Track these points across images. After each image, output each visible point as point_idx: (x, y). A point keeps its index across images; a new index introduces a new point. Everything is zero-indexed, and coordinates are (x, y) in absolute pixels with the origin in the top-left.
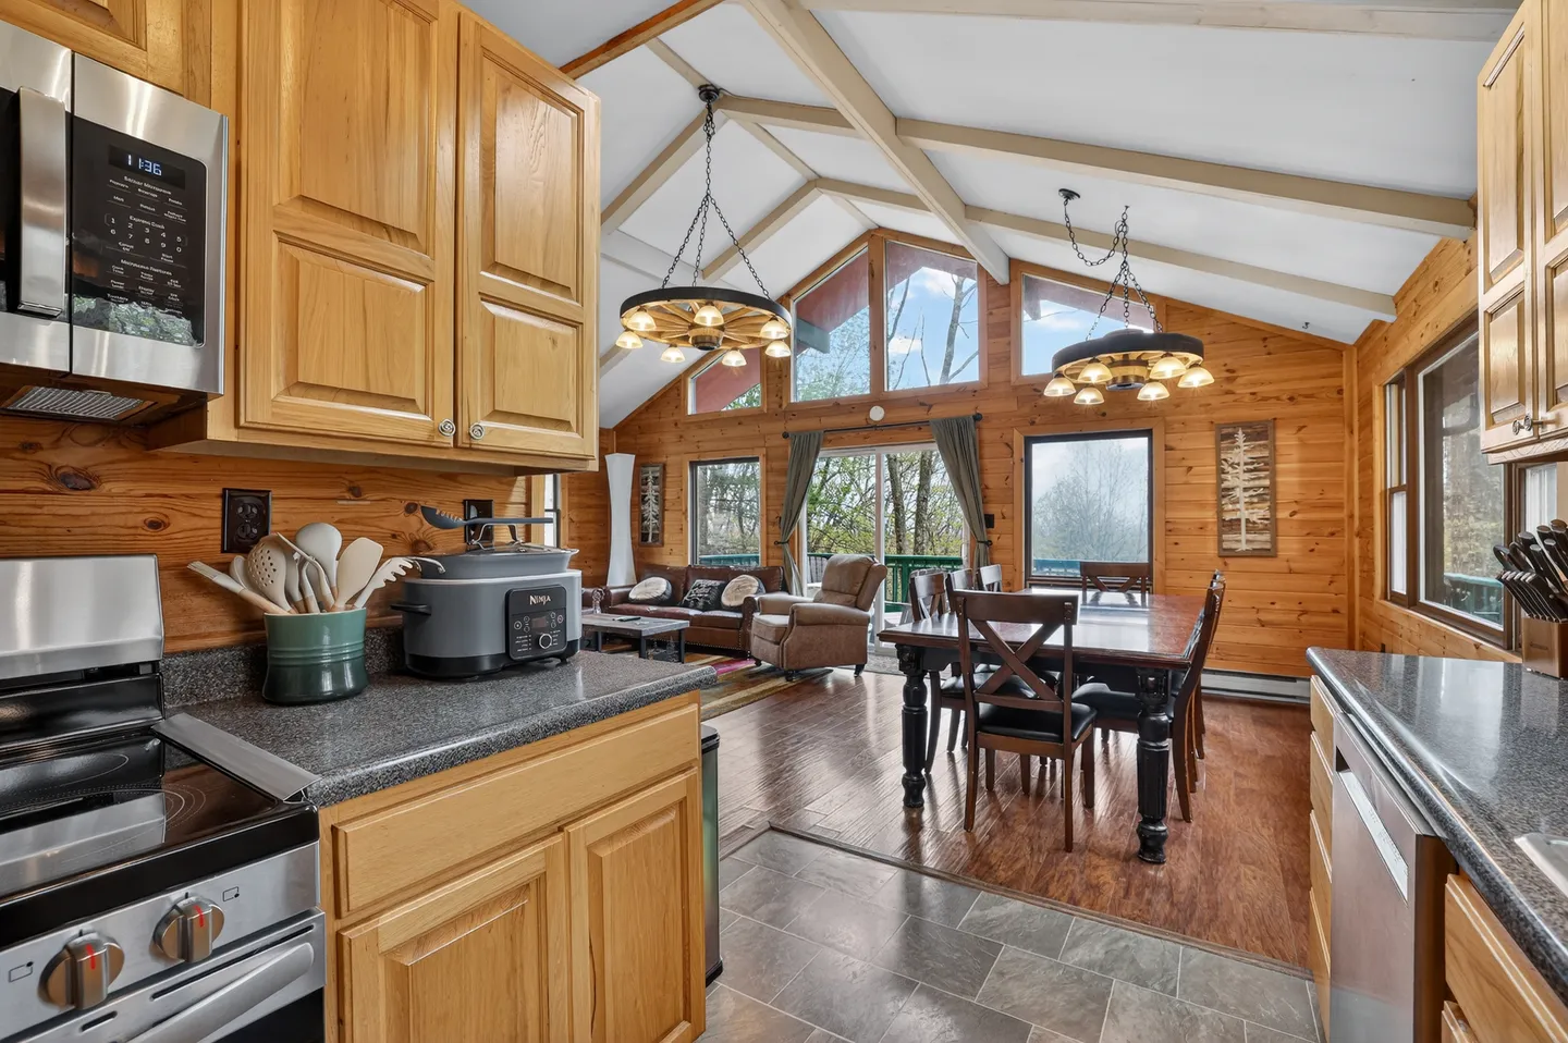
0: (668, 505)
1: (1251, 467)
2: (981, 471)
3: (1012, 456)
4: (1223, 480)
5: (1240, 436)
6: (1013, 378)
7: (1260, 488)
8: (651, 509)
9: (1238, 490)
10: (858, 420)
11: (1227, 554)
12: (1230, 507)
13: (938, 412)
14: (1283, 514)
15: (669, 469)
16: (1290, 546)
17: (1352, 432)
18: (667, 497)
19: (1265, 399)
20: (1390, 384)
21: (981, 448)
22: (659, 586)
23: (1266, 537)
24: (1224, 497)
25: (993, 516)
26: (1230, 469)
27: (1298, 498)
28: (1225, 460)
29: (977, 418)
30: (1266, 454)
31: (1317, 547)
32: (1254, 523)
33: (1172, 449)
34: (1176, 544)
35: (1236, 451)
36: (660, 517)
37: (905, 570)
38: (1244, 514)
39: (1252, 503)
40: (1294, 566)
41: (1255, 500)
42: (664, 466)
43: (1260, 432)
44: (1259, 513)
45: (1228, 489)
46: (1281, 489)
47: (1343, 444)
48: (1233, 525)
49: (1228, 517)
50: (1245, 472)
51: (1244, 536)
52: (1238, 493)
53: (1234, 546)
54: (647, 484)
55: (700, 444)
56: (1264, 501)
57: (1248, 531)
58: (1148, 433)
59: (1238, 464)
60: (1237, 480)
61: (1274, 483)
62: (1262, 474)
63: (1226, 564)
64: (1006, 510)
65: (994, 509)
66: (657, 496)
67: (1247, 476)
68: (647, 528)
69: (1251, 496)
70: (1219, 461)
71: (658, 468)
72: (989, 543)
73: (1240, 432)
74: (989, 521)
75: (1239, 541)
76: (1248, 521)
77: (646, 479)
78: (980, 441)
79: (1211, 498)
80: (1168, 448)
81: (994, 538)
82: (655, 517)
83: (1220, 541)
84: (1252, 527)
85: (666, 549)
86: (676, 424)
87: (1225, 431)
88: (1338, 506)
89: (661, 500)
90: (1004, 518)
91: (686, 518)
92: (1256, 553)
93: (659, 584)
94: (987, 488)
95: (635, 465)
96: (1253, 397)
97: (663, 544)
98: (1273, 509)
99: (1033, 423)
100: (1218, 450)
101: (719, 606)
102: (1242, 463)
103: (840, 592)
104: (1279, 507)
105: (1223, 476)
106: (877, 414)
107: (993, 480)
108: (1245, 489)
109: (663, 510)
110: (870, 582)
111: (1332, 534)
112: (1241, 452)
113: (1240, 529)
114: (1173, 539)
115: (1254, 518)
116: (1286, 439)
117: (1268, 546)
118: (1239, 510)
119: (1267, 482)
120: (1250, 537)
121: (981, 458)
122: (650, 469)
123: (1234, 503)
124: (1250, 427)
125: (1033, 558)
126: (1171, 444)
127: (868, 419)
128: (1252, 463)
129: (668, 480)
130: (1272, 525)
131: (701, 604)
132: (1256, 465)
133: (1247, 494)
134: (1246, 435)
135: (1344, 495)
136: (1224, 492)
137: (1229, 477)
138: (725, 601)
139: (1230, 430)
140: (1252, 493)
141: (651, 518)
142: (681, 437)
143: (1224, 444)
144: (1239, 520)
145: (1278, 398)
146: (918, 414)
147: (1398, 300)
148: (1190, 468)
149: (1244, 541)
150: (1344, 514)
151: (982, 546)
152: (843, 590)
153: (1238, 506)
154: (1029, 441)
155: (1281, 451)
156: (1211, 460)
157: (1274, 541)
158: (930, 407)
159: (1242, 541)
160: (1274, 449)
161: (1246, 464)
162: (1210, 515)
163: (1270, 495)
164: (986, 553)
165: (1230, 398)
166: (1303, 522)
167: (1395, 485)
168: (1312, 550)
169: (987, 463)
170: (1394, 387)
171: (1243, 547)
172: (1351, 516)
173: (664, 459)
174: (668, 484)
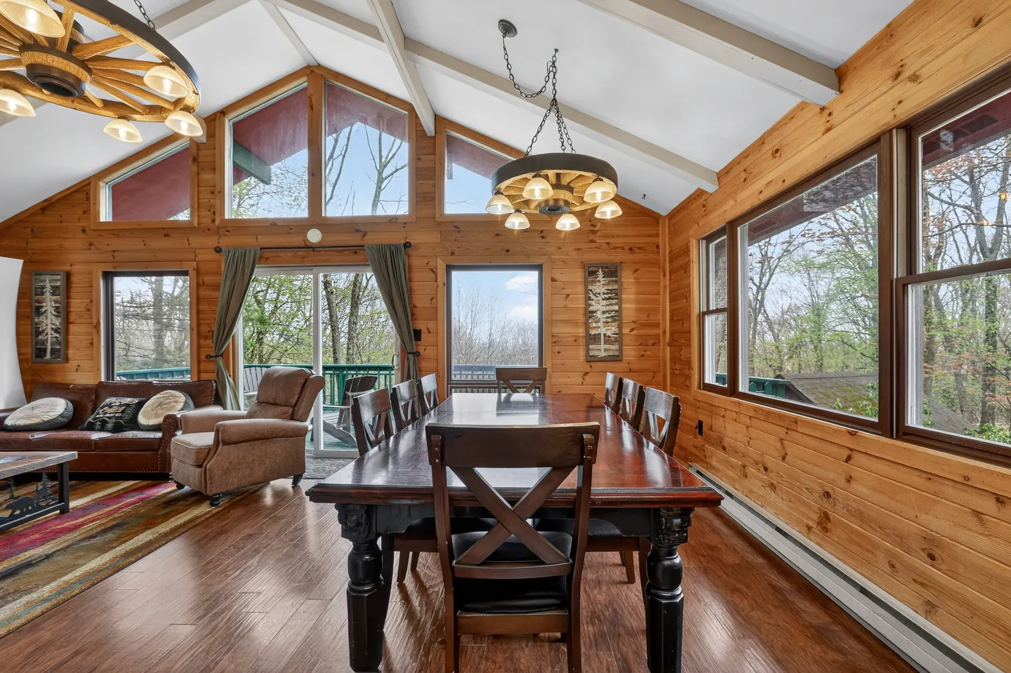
0: (72, 318)
1: (607, 296)
2: (410, 291)
3: (436, 281)
4: (590, 305)
5: (600, 273)
6: (437, 216)
7: (612, 311)
8: (50, 321)
9: (599, 312)
10: (296, 240)
11: (591, 360)
12: (594, 325)
13: (372, 239)
14: (626, 331)
15: (74, 279)
16: (630, 352)
17: (664, 275)
18: (72, 309)
19: (615, 248)
20: (702, 239)
21: (410, 272)
22: (56, 407)
23: (616, 347)
24: (590, 318)
25: (420, 330)
26: (593, 297)
27: (634, 319)
28: (591, 290)
29: (407, 245)
30: (616, 287)
31: (646, 353)
32: (609, 337)
33: (556, 281)
34: (559, 352)
35: (598, 284)
36: (64, 329)
37: (341, 376)
38: (602, 331)
39: (607, 322)
40: (633, 366)
41: (610, 320)
42: (68, 276)
43: (612, 272)
44: (611, 330)
45: (592, 312)
46: (624, 312)
47: (659, 282)
48: (595, 339)
49: (593, 332)
50: (603, 299)
51: (603, 346)
52: (599, 314)
53: (596, 353)
54: (43, 294)
55: (116, 254)
56: (615, 321)
57: (605, 343)
58: (539, 267)
59: (599, 294)
60: (599, 305)
61: (620, 307)
62: (614, 302)
63: (591, 367)
64: (431, 326)
65: (420, 325)
66: (57, 307)
67: (605, 302)
68: (44, 342)
69: (608, 317)
70: (587, 291)
71: (59, 277)
72: (417, 354)
73: (600, 271)
74: (417, 334)
75: (600, 350)
76: (605, 335)
77: (43, 287)
78: (410, 267)
79: (581, 319)
80: (553, 280)
81: (421, 349)
82: (56, 331)
83: (588, 350)
84: (608, 340)
85: (72, 364)
86: (84, 231)
87: (592, 269)
88: (657, 325)
89: (64, 312)
90: (429, 332)
91: (98, 332)
92: (611, 358)
93: (54, 406)
94: (415, 306)
95: (24, 272)
96: (608, 246)
97: (67, 360)
98: (620, 327)
99: (453, 254)
100: (586, 284)
101: (136, 426)
102: (602, 293)
103: (275, 404)
104: (624, 325)
105: (590, 302)
106: (314, 236)
107: (420, 300)
108: (604, 312)
109: (67, 323)
110: (307, 393)
111: (654, 344)
112: (600, 285)
113: (600, 342)
114: (557, 348)
115: (609, 333)
116: (627, 277)
117: (617, 353)
118: (600, 327)
119: (616, 308)
120: (607, 346)
121: (410, 280)
122: (48, 278)
123: (597, 322)
124: (607, 267)
125: (453, 365)
126: (556, 277)
127: (306, 240)
128: (608, 294)
129: (73, 290)
130: (619, 339)
131: (110, 426)
132: (609, 295)
133: (605, 316)
134: (604, 273)
135: (660, 317)
136: (589, 314)
137: (593, 303)
138: (142, 419)
139: (596, 269)
140: (607, 315)
141: (49, 331)
142: (91, 244)
143: (590, 279)
144: (600, 334)
145: (623, 248)
146: (354, 239)
147: (721, 176)
148: (568, 295)
149: (603, 350)
150: (660, 331)
151: (411, 357)
152: (278, 402)
153: (599, 324)
154: (450, 268)
155: (625, 286)
156: (580, 289)
157: (621, 350)
158: (365, 234)
159: (601, 350)
160: (621, 284)
161: (604, 294)
162: (581, 331)
163: (617, 317)
164: (414, 363)
165: (594, 245)
166: (638, 336)
167: (705, 310)
168: (643, 356)
169: (415, 285)
170: (704, 242)
171: (603, 354)
172: (664, 332)
173: (67, 268)
174: (73, 295)
